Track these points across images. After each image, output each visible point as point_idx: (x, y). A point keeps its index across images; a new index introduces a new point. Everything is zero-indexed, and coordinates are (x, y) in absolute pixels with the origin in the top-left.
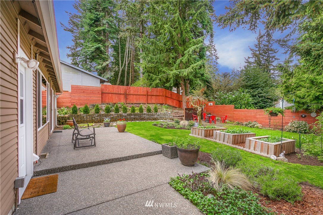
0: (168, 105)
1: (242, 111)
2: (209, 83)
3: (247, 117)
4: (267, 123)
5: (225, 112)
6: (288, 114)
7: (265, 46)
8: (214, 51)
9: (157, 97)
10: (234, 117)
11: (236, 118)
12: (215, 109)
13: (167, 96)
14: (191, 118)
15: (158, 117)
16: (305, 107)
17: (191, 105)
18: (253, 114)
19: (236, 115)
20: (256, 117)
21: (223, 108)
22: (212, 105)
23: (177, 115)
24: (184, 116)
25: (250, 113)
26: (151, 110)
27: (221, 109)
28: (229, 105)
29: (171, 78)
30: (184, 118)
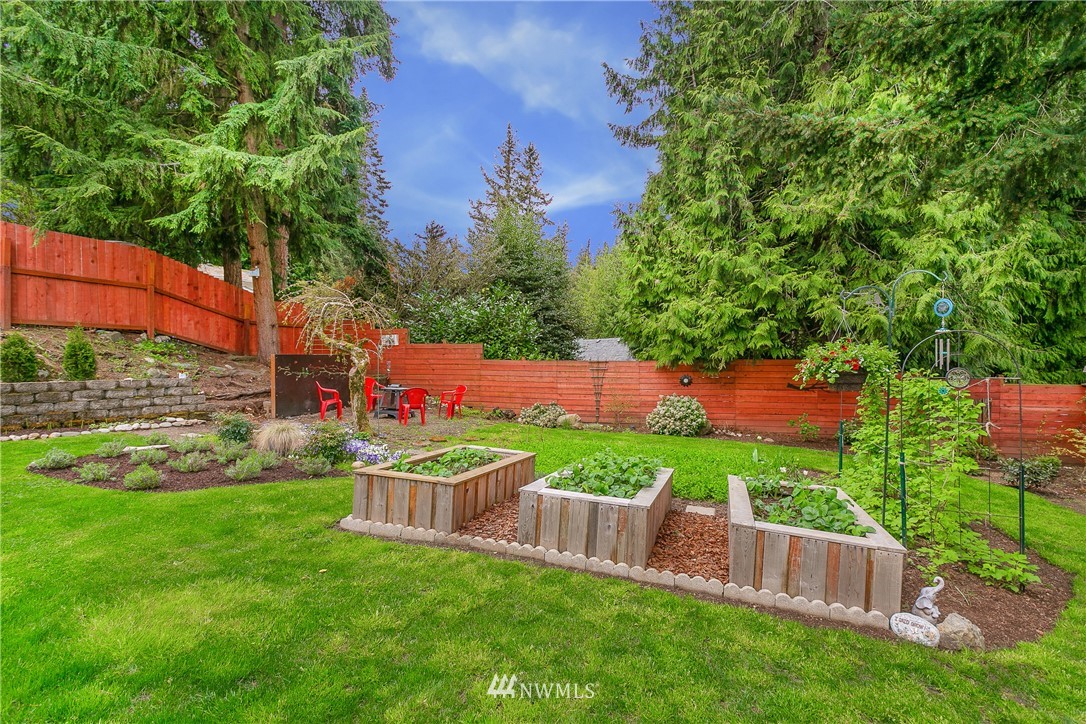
0: (172, 339)
1: (512, 368)
2: (381, 257)
3: (528, 390)
4: (589, 409)
5: (448, 372)
6: (647, 375)
7: (521, 177)
8: (375, 160)
9: (98, 290)
10: (483, 389)
11: (488, 394)
12: (412, 362)
13: (167, 288)
14: (308, 403)
15: (94, 406)
16: (698, 353)
17: (317, 337)
18: (548, 377)
19: (491, 384)
20: (557, 388)
21: (441, 356)
22: (397, 344)
23: (233, 389)
24: (267, 393)
25: (539, 374)
26: (43, 366)
27: (432, 361)
28: (464, 345)
29: (192, 191)
30: (269, 404)
